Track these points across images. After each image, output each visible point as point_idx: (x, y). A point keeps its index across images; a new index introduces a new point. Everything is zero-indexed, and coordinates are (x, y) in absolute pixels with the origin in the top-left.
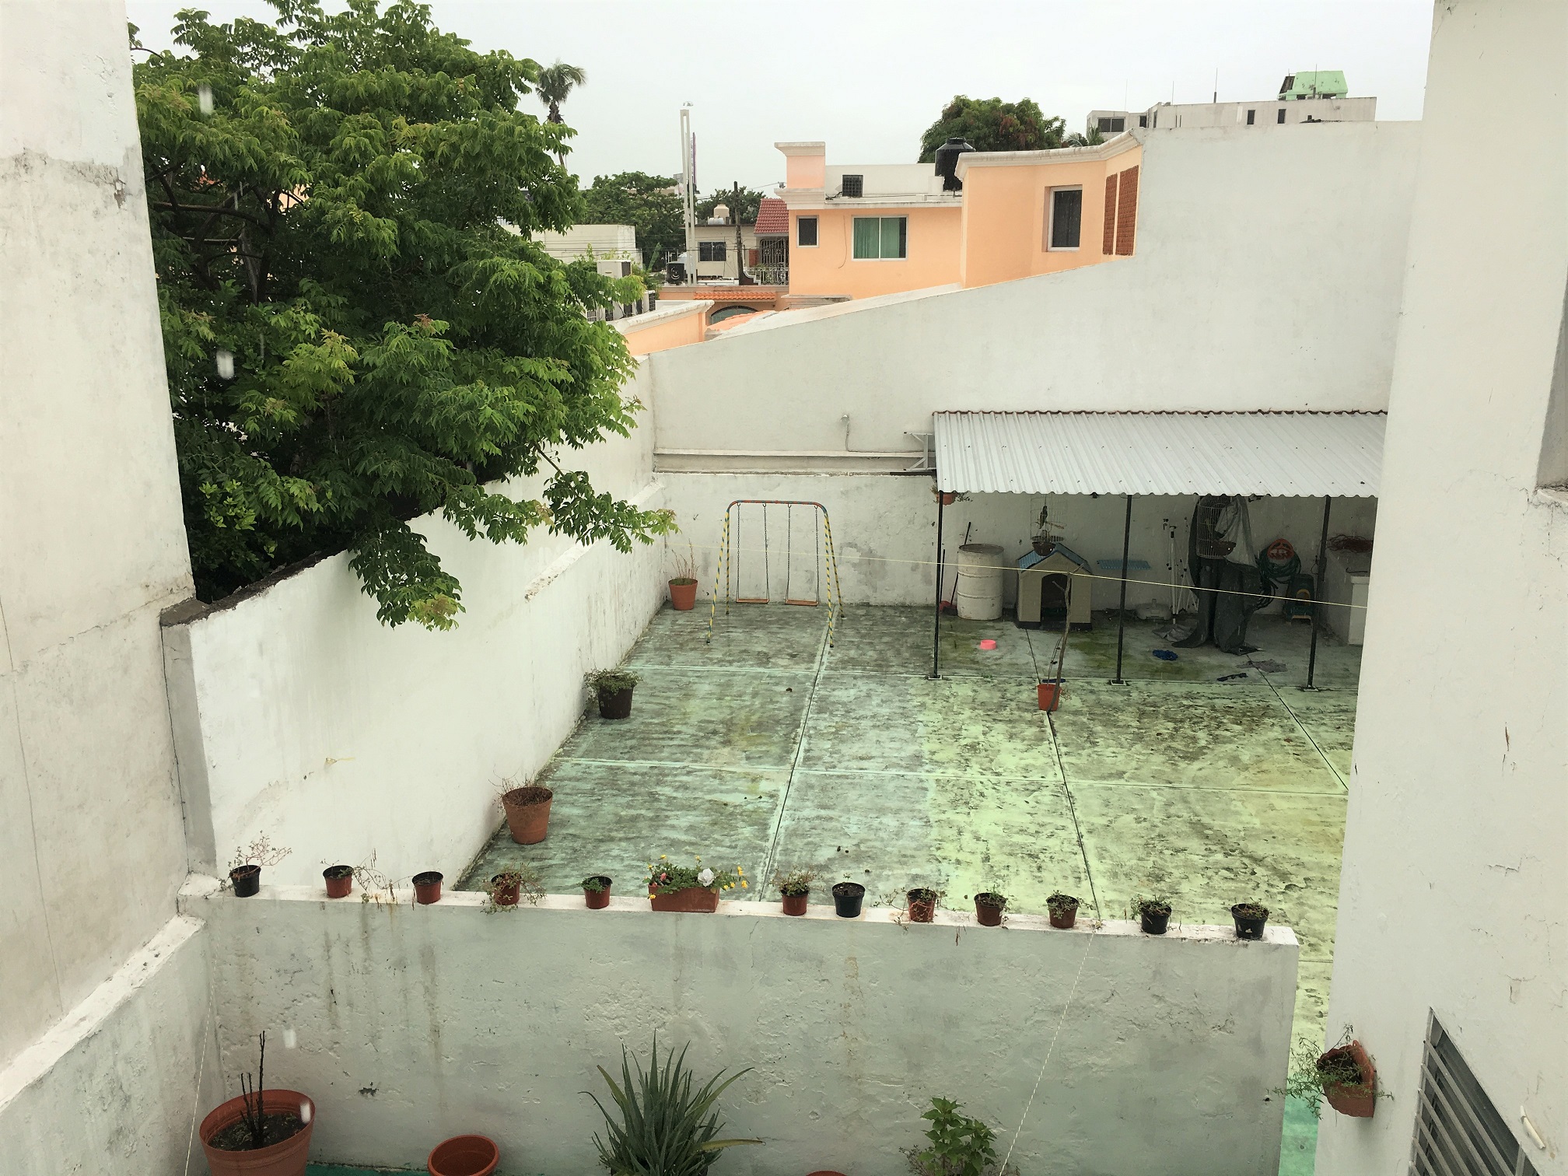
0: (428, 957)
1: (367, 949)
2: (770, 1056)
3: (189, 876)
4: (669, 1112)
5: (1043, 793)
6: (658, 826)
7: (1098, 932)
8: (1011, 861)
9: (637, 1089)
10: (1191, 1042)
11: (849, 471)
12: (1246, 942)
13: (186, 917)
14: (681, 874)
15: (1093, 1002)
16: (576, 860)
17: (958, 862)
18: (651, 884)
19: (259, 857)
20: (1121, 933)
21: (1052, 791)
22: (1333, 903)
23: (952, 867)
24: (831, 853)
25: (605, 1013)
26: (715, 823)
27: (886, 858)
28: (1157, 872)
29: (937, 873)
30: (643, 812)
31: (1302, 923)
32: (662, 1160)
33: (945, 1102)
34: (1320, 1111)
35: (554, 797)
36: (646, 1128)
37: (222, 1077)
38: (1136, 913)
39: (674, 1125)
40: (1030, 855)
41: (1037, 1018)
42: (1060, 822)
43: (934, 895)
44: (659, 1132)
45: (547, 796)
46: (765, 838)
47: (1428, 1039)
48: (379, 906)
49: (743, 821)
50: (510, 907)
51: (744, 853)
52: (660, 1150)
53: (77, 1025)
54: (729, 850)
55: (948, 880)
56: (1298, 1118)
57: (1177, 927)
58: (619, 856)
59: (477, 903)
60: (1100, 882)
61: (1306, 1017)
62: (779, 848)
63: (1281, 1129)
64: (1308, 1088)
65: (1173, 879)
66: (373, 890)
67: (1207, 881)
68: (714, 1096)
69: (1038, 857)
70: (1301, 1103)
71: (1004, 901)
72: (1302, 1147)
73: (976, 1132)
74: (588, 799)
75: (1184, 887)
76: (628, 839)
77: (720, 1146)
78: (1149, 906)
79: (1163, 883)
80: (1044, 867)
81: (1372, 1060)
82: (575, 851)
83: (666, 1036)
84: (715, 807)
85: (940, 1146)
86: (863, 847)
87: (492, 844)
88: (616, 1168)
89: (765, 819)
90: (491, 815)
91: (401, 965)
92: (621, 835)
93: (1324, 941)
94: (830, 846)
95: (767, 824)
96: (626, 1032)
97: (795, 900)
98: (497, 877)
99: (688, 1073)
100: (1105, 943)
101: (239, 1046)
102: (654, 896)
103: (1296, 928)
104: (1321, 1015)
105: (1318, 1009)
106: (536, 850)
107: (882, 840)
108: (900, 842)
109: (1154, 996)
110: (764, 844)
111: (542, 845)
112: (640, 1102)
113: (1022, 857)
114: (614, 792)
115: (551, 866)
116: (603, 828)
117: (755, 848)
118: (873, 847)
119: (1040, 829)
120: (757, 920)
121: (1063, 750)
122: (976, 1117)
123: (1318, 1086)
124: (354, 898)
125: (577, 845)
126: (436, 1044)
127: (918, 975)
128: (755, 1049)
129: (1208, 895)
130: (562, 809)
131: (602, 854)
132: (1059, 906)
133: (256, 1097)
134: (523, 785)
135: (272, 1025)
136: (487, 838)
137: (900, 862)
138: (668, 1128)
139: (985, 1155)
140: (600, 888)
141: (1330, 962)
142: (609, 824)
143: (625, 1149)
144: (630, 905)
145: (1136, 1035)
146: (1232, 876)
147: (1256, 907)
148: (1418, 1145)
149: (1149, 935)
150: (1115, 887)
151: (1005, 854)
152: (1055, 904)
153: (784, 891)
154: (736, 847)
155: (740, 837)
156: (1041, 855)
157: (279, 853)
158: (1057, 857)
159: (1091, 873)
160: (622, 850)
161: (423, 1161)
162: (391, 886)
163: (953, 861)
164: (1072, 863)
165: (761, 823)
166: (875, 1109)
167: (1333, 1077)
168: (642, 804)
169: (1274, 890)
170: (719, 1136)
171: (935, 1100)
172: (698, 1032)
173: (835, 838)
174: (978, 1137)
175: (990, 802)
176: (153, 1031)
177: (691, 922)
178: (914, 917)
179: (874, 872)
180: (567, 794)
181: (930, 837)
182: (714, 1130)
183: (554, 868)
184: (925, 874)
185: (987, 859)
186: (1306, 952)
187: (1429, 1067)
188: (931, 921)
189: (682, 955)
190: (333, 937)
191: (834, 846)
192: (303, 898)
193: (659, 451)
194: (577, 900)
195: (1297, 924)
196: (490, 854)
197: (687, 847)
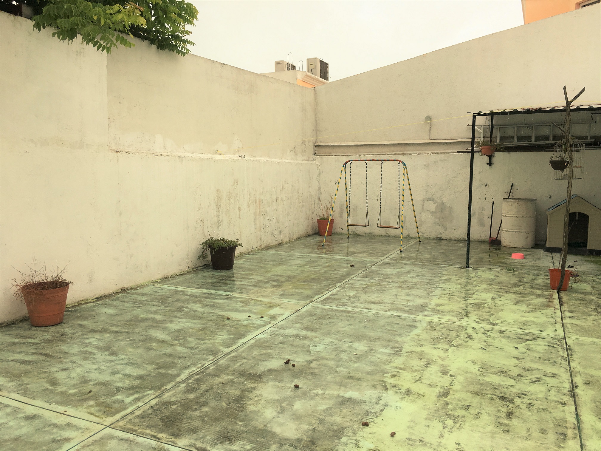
5: (538, 343)
8: (475, 401)
11: (430, 152)
21: (549, 342)
24: (276, 363)
40: (503, 398)
42: (550, 369)
46: (230, 345)
49: (228, 331)
62: (233, 354)
69: (511, 402)
84: (218, 319)
86: (314, 365)
94: (280, 358)
107: (339, 361)
108: (356, 365)
110: (223, 350)
113: (492, 399)
117: (211, 351)
118: (324, 366)
119: (524, 373)
121: (568, 314)
151: (471, 392)
156: (518, 401)
158: (538, 404)
173: (292, 352)
175: (476, 344)
179: (304, 388)
181: (392, 364)
185: (446, 394)
191: (283, 359)
193: (317, 144)
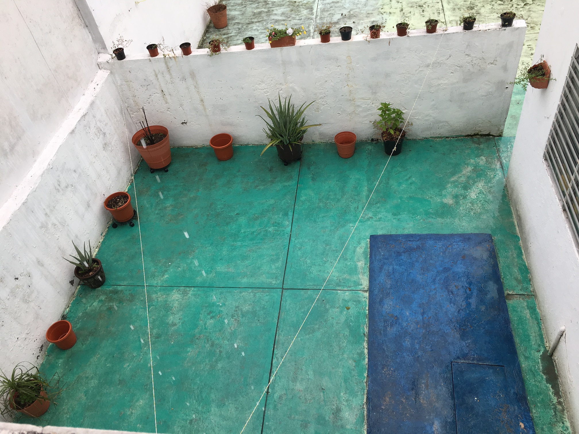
0: (193, 75)
1: (171, 74)
2: (321, 96)
3: (99, 55)
4: (288, 119)
6: (270, 15)
7: (445, 32)
8: (412, 10)
9: (276, 112)
10: (480, 70)
12: (505, 28)
13: (103, 70)
14: (280, 32)
15: (442, 60)
16: (240, 33)
17: (390, 13)
18: (269, 37)
19: (121, 44)
20: (455, 31)
22: (543, 9)
23: (388, 16)
24: (339, 16)
25: (260, 88)
26: (292, 10)
27: (361, 16)
28: (471, 5)
29: (382, 19)
30: (263, 9)
31: (529, 19)
32: (287, 134)
33: (385, 104)
34: (526, 88)
35: (227, 8)
36: (281, 125)
37: (134, 124)
38: (461, 23)
39: (290, 123)
40: (419, 6)
41: (420, 69)
43: (380, 27)
44: (285, 126)
45: (224, 8)
46: (312, 14)
47: (573, 56)
48: (170, 58)
49: (303, 8)
50: (218, 53)
51: (304, 21)
52: (286, 131)
53: (78, 111)
54: (299, 21)
55: (386, 21)
56: (518, 93)
57: (477, 26)
58: (256, 29)
59: (206, 53)
60: (447, 13)
61: (526, 56)
62: (318, 17)
63: (511, 98)
64: (523, 81)
65: (478, 8)
66: (166, 53)
67: (492, 6)
68: (303, 112)
69: (422, 6)
70: (519, 87)
71: (408, 25)
72: (518, 103)
73: (397, 113)
74: (241, 7)
75: (482, 11)
76: (259, 22)
77: (307, 127)
78: (467, 19)
79: (473, 10)
80: (425, 10)
81: (550, 67)
82: (239, 29)
83: (283, 93)
84: (291, 3)
85: (384, 119)
86: (352, 13)
87: (207, 31)
88: (272, 139)
89: (312, 6)
90: (205, 19)
91: (184, 79)
92: (256, 20)
93: (537, 25)
94: (338, 14)
95: (312, 8)
96: (268, 94)
97: (325, 36)
98: (210, 42)
99: (293, 105)
100: (447, 36)
101: (136, 113)
102: (271, 42)
103: (526, 21)
104: (532, 54)
105: (531, 52)
106: (225, 31)
107: (359, 8)
108: (366, 8)
109: (466, 55)
110: (312, 17)
111: (226, 28)
112: (277, 117)
113: (416, 7)
114: (251, 3)
115: (231, 36)
116: (249, 19)
117: (309, 19)
118: (356, 12)
120: (311, 46)
122: (397, 108)
123: (527, 79)
124: (160, 56)
125: (240, 26)
126: (203, 105)
127: (374, 59)
128: (315, 94)
129: (492, 12)
130: (232, 12)
131: (250, 29)
132: (430, 24)
133: (147, 129)
134: (214, 4)
135: (145, 104)
136: (205, 28)
137: (367, 17)
138: (288, 124)
139: (400, 120)
140: (250, 41)
141: (538, 33)
142: (250, 16)
143: (274, 132)
144: (263, 47)
145: (458, 70)
146: (502, 3)
147: (511, 13)
148: (563, 96)
149: (466, 31)
150: (454, 14)
151: (409, 7)
152: (428, 23)
153: (321, 33)
154: (301, 19)
155: (302, 15)
156: (424, 6)
157: (128, 42)
158: (430, 5)
159: (445, 10)
160: (257, 27)
161: (208, 143)
162: (172, 50)
163: (388, 13)
164: (437, 7)
165: (310, 8)
166: (360, 109)
167: (533, 75)
168: (262, 6)
169: (519, 7)
170: (306, 125)
171: (382, 104)
172: (294, 90)
173: (340, 10)
174: (398, 114)
176: (105, 110)
177: (286, 50)
178: (372, 37)
179: (356, 22)
180: (232, 6)
181: (378, 4)
182: (304, 123)
183: (233, 37)
184: (377, 19)
185: (402, 10)
186: (529, 30)
187: (572, 67)
188: (379, 37)
189: (285, 63)
190: (157, 72)
191: (340, 14)
192: (143, 58)
194: (243, 47)
195: (527, 19)
196: (208, 34)
197: (282, 22)
